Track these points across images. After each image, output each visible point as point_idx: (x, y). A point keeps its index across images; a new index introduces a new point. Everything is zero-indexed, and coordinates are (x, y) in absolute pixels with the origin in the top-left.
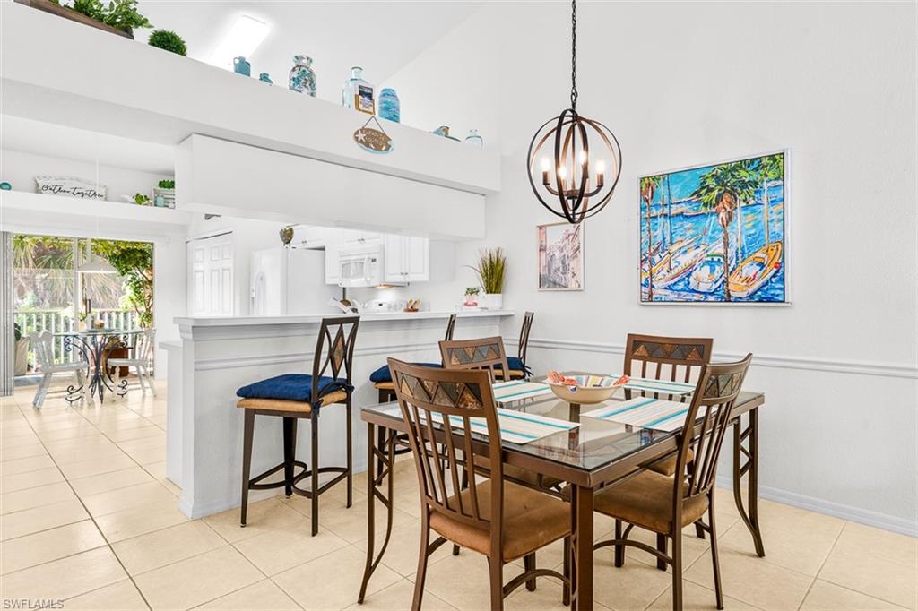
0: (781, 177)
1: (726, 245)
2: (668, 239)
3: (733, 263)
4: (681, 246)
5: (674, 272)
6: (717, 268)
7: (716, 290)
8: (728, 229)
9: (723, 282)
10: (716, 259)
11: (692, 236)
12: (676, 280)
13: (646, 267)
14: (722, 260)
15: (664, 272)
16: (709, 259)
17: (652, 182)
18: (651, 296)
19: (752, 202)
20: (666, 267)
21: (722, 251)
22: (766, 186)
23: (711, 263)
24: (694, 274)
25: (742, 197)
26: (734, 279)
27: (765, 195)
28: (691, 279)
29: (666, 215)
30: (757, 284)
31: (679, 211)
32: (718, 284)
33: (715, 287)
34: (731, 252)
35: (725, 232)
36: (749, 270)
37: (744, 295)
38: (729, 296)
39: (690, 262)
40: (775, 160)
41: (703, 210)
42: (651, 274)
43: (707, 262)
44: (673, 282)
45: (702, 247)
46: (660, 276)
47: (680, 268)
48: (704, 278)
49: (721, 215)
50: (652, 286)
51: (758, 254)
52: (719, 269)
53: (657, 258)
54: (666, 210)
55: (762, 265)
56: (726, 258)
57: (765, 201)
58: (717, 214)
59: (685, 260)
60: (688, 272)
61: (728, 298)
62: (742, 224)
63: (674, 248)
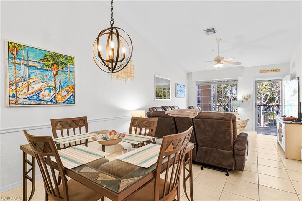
0: (73, 64)
1: (55, 83)
2: (27, 76)
3: (58, 90)
4: (35, 80)
5: (30, 92)
6: (52, 91)
7: (51, 100)
8: (56, 77)
9: (54, 97)
10: (51, 88)
11: (41, 77)
12: (32, 95)
13: (13, 87)
14: (54, 89)
15: (25, 91)
16: (49, 88)
17: (17, 46)
18: (16, 102)
19: (64, 70)
20: (26, 89)
21: (54, 85)
22: (69, 66)
23: (50, 90)
24: (41, 93)
25: (61, 67)
26: (58, 96)
27: (69, 69)
28: (40, 95)
29: (26, 65)
30: (67, 98)
31: (33, 65)
32: (52, 98)
33: (51, 99)
34: (57, 86)
35: (55, 78)
36: (64, 93)
37: (62, 102)
38: (57, 102)
39: (39, 88)
40: (72, 59)
41: (45, 68)
42: (16, 91)
43: (47, 89)
44: (30, 96)
45: (45, 83)
46: (23, 92)
47: (34, 90)
48: (46, 95)
49: (53, 71)
50: (17, 97)
51: (67, 88)
52: (52, 92)
53: (20, 84)
54: (26, 63)
55: (68, 92)
56: (55, 88)
57: (69, 71)
58: (52, 71)
59: (37, 87)
60: (39, 92)
61: (56, 103)
62: (61, 77)
63: (31, 81)
